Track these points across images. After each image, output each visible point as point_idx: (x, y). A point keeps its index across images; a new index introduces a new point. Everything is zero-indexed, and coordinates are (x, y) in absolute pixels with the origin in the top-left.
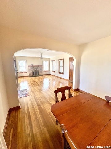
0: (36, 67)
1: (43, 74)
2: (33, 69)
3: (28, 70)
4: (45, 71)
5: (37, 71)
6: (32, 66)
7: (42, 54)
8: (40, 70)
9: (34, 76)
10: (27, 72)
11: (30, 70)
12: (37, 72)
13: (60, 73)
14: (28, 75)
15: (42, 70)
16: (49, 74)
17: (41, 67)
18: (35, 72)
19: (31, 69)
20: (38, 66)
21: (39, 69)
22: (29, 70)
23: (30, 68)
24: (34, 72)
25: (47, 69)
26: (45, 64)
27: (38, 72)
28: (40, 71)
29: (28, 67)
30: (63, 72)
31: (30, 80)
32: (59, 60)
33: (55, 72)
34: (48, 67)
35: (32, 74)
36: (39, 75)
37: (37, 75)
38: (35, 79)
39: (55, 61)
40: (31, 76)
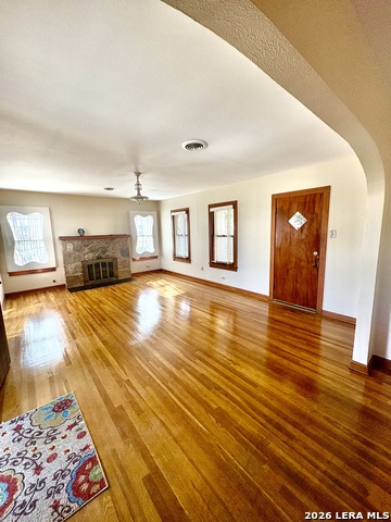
0: (103, 244)
1: (133, 272)
2: (86, 250)
3: (61, 258)
4: (142, 259)
5: (107, 261)
6: (82, 237)
8: (118, 255)
10: (54, 269)
11: (70, 255)
12: (104, 264)
13: (214, 264)
14: (64, 282)
15: (127, 252)
16: (161, 271)
17: (124, 240)
18: (97, 265)
19: (76, 249)
20: (111, 238)
21: (114, 251)
22: (67, 256)
23: (70, 247)
24: (90, 267)
25: (151, 250)
26: (141, 227)
27: (111, 264)
28: (120, 259)
29: (59, 243)
30: (232, 261)
31: (76, 307)
32: (211, 210)
33: (188, 260)
34: (152, 239)
35: (80, 274)
36: (114, 279)
37: (106, 280)
38: (101, 305)
39: (187, 211)
40: (79, 285)
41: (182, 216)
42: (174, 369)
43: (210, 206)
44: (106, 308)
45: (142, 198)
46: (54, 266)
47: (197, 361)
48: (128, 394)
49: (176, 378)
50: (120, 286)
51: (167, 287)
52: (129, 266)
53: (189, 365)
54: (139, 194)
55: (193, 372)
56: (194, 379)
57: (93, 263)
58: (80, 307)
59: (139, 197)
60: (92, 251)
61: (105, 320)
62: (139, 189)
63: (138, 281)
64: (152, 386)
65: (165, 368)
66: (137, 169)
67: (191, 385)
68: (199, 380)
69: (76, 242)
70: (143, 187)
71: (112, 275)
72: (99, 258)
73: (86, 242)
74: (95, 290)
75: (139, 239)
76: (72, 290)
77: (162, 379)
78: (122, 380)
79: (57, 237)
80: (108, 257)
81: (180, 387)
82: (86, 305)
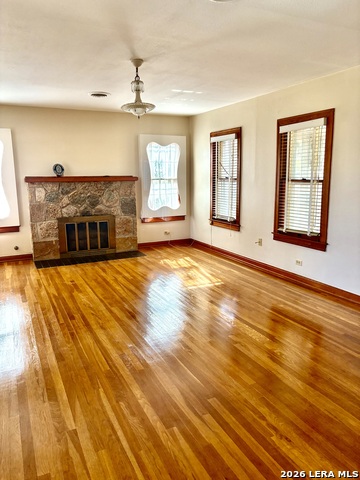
0: (91, 190)
1: (140, 241)
2: (66, 200)
4: (157, 220)
5: (98, 220)
6: (60, 179)
7: (138, 62)
8: (117, 211)
9: (73, 261)
10: (16, 229)
11: (40, 207)
12: (93, 225)
13: (282, 236)
15: (131, 207)
16: (189, 244)
17: (130, 184)
18: (81, 226)
19: (50, 199)
20: (108, 180)
21: (111, 204)
22: (35, 209)
23: (41, 193)
24: (70, 228)
25: (175, 206)
26: (159, 164)
27: (104, 226)
28: (120, 216)
29: (25, 187)
30: (317, 230)
31: (38, 293)
32: (283, 129)
33: (236, 224)
34: (175, 185)
35: (54, 239)
36: (108, 251)
37: (94, 253)
38: (75, 293)
39: (238, 133)
40: (52, 257)
41: (229, 143)
42: (159, 426)
43: (281, 123)
44: (82, 298)
45: (144, 106)
46: (16, 223)
47: (208, 417)
48: (65, 457)
49: (158, 445)
50: (114, 263)
51: (193, 272)
52: (134, 231)
53: (189, 422)
54: (138, 98)
55: (192, 437)
56: (189, 452)
57: (75, 222)
58: (43, 293)
59: (138, 104)
60: (74, 202)
61: (72, 318)
62: (138, 91)
63: (147, 258)
64: (110, 450)
65: (144, 420)
66: (133, 52)
67: (182, 463)
68: (198, 453)
69: (50, 187)
70: (145, 86)
71: (105, 244)
72: (85, 214)
73: (65, 186)
74: (73, 268)
75: (154, 185)
76: (40, 264)
77: (133, 440)
78: (64, 428)
79: (22, 178)
80: (100, 213)
81: (160, 462)
82: (52, 291)
